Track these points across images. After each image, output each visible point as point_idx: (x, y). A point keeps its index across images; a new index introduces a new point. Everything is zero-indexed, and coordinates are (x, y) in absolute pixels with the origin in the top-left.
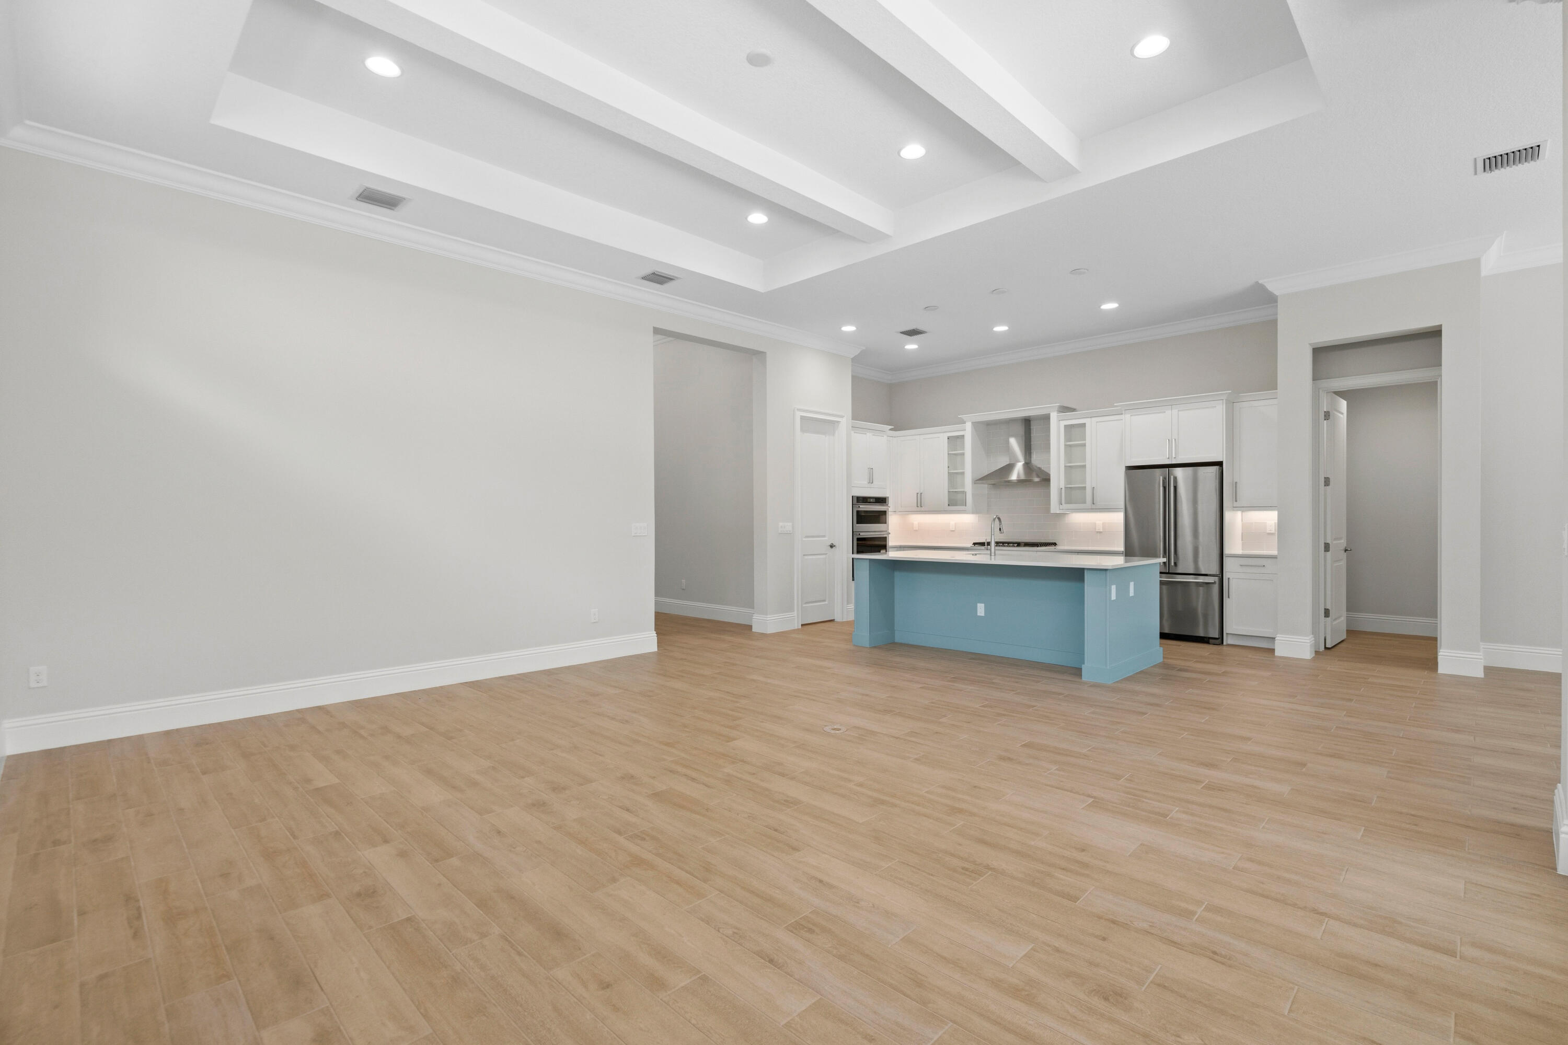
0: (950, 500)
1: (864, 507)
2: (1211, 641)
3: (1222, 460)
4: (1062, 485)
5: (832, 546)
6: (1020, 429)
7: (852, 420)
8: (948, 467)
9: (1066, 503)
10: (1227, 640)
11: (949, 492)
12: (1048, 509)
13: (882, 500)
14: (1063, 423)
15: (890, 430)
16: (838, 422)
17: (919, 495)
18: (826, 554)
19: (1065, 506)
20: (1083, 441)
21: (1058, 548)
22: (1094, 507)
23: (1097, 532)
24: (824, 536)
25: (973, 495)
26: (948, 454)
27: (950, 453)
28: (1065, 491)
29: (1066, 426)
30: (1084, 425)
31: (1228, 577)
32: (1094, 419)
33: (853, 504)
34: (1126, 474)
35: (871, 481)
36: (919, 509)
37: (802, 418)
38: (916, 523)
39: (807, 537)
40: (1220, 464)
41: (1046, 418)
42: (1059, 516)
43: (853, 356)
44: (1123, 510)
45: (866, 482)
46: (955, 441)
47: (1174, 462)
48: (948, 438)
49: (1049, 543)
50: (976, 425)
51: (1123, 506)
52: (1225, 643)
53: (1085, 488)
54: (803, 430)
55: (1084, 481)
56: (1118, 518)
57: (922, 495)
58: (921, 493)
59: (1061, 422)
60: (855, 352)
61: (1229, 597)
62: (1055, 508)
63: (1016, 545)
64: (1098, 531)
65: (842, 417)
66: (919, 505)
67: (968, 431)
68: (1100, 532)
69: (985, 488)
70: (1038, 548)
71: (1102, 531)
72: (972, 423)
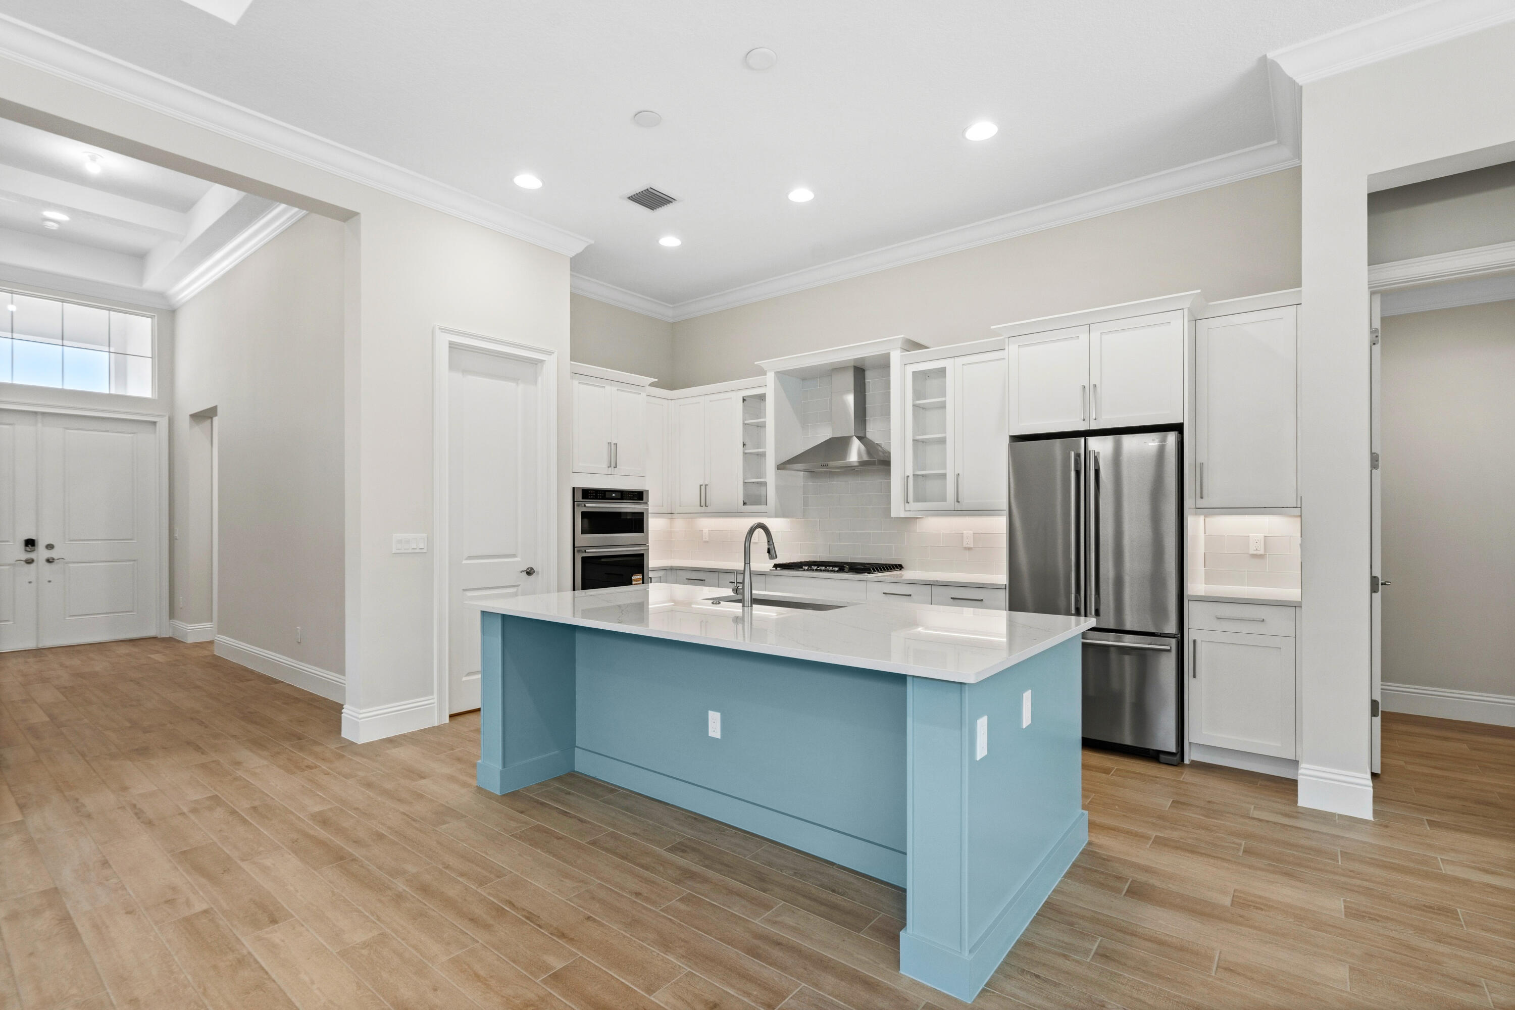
0: (746, 495)
1: (593, 506)
2: (1162, 757)
3: (1180, 421)
4: (910, 472)
5: (530, 572)
6: (849, 379)
7: (571, 360)
8: (744, 445)
9: (917, 500)
10: (1190, 755)
11: (745, 483)
12: (888, 510)
13: (638, 496)
14: (911, 369)
15: (652, 385)
16: (542, 361)
17: (703, 488)
18: (518, 586)
19: (914, 506)
20: (942, 397)
21: (907, 574)
22: (958, 507)
23: (966, 548)
24: (514, 556)
25: (777, 488)
26: (744, 424)
27: (746, 422)
28: (914, 480)
29: (915, 374)
30: (942, 372)
31: (1192, 637)
32: (960, 361)
33: (574, 502)
34: (1010, 446)
35: (613, 464)
36: (703, 509)
37: (453, 346)
38: (706, 530)
39: (470, 558)
40: (1178, 428)
41: (884, 364)
42: (907, 521)
43: (573, 254)
44: (1006, 512)
45: (605, 465)
46: (754, 403)
47: (1094, 426)
48: (744, 400)
49: (889, 565)
50: (782, 376)
51: (1005, 506)
52: (1187, 761)
53: (943, 476)
54: (453, 366)
55: (944, 465)
56: (1000, 524)
57: (707, 487)
58: (706, 485)
59: (908, 367)
60: (577, 247)
61: (1194, 676)
62: (898, 509)
63: (837, 569)
64: (966, 546)
65: (550, 353)
66: (703, 503)
67: (769, 386)
68: (969, 549)
69: (797, 477)
70: (870, 576)
71: (972, 546)
72: (777, 373)
